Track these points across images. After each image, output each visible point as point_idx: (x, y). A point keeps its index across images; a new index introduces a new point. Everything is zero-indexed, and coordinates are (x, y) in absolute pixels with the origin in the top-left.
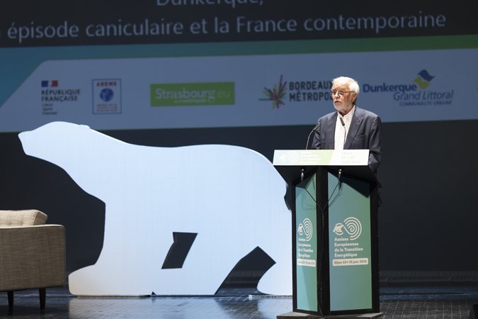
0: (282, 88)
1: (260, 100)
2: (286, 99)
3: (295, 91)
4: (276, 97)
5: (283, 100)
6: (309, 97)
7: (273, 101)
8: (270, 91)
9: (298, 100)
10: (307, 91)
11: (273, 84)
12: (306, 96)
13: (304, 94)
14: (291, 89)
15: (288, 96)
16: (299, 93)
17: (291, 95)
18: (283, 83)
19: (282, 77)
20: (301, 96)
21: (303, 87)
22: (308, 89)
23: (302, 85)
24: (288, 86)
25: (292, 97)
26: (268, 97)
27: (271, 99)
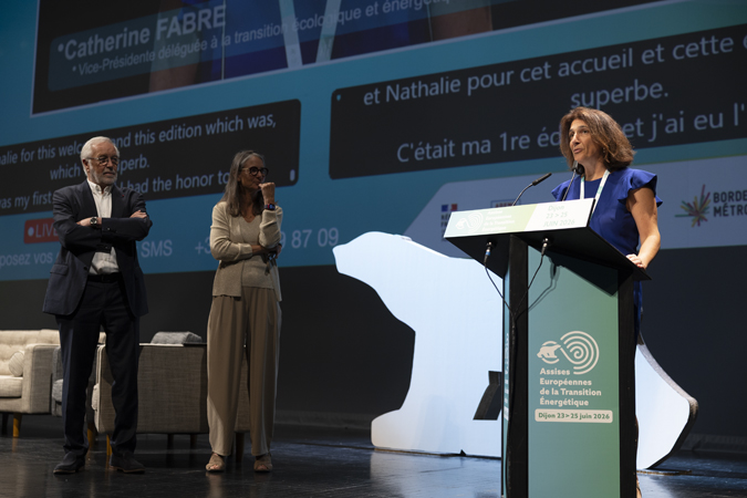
0: (704, 200)
1: (677, 216)
2: (709, 215)
3: (721, 204)
4: (696, 212)
5: (706, 216)
6: (739, 211)
7: (692, 218)
8: (689, 205)
9: (725, 215)
10: (736, 203)
11: (693, 196)
12: (735, 209)
13: (733, 207)
14: (715, 202)
15: (711, 210)
16: (725, 206)
17: (715, 208)
18: (705, 194)
19: (704, 187)
20: (729, 210)
21: (731, 198)
22: (737, 200)
23: (731, 196)
24: (711, 197)
25: (717, 211)
26: (687, 213)
27: (690, 215)
